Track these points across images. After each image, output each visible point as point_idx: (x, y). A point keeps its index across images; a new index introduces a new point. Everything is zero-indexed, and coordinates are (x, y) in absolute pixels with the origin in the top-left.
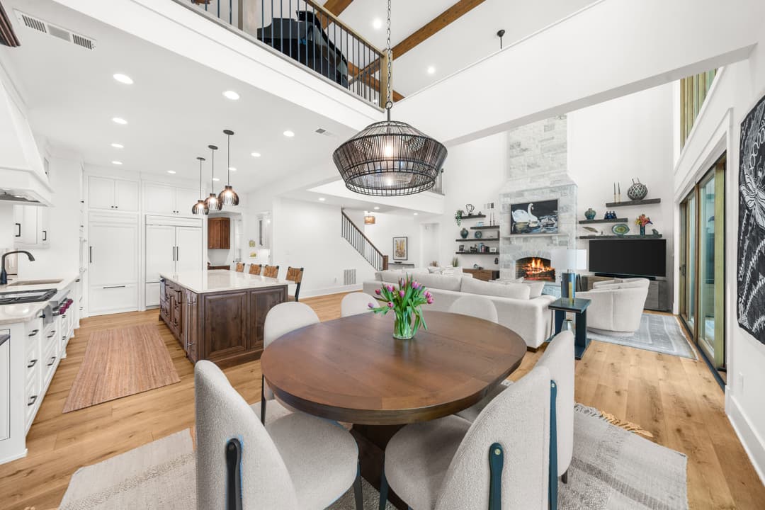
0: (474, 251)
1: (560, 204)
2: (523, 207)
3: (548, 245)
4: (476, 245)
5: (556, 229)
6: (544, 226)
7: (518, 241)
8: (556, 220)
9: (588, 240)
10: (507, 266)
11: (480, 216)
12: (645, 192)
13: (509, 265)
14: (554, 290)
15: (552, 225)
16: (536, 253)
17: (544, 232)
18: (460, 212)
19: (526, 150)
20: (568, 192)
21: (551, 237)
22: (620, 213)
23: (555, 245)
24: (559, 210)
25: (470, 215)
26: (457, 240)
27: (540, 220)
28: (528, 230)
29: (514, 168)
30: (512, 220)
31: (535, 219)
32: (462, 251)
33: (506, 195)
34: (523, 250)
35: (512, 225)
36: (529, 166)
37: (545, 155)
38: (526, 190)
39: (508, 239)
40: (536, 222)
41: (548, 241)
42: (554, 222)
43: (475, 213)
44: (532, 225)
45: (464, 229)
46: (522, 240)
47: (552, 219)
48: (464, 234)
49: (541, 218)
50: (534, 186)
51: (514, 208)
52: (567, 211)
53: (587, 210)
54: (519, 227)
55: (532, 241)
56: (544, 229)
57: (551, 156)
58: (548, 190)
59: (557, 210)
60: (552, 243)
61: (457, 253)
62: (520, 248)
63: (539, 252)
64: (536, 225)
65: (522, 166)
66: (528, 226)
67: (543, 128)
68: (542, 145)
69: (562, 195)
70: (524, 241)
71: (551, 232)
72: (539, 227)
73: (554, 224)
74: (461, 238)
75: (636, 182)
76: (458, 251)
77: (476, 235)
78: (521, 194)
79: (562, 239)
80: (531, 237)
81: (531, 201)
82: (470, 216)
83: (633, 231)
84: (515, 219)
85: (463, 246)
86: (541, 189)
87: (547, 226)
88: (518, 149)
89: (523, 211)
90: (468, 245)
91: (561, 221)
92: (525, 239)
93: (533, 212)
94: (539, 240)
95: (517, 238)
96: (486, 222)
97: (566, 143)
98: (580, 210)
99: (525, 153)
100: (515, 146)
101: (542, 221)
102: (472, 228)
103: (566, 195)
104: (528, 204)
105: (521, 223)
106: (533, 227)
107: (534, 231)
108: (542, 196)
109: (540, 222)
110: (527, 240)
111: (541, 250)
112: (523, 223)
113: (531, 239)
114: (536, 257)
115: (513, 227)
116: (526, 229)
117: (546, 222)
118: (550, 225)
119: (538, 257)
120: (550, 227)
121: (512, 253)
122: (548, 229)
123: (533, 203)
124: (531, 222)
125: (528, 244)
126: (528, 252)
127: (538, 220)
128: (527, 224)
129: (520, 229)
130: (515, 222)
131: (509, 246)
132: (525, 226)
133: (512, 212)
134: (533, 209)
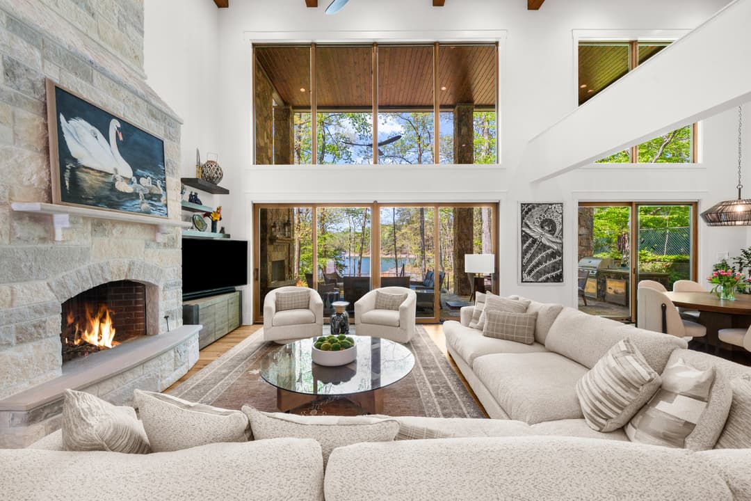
3: (147, 246)
8: (165, 189)
10: (32, 333)
12: (220, 178)
16: (126, 269)
20: (173, 133)
23: (159, 244)
24: (166, 166)
27: (138, 177)
28: (111, 198)
34: (93, 261)
38: (102, 70)
40: (130, 181)
41: (146, 235)
44: (122, 187)
46: (90, 227)
47: (158, 182)
49: (139, 171)
52: (172, 173)
54: (88, 180)
55: (116, 232)
56: (146, 206)
59: (164, 164)
60: (154, 241)
62: (84, 253)
63: (131, 264)
64: (129, 189)
66: (113, 185)
69: (166, 135)
70: (93, 232)
72: (135, 196)
73: (160, 196)
80: (115, 222)
81: (121, 115)
84: (74, 148)
87: (151, 197)
89: (96, 131)
92: (99, 224)
93: (122, 150)
94: (130, 230)
95: (74, 219)
101: (142, 180)
103: (171, 137)
105: (93, 169)
106: (125, 193)
107: (128, 204)
108: (135, 114)
109: (138, 182)
110: (105, 229)
111: (135, 259)
112: (101, 172)
113: (114, 226)
114: (123, 279)
115: (67, 175)
116: (108, 193)
117: (148, 188)
118: (155, 195)
119: (128, 278)
120: (155, 201)
121: (55, 272)
122: (152, 205)
123: (120, 120)
124: (119, 178)
125: (106, 240)
126: (106, 268)
127: (134, 176)
128: (111, 179)
129: (91, 187)
130: (75, 160)
131: (42, 246)
132: (104, 182)
133: (62, 118)
134: (121, 138)
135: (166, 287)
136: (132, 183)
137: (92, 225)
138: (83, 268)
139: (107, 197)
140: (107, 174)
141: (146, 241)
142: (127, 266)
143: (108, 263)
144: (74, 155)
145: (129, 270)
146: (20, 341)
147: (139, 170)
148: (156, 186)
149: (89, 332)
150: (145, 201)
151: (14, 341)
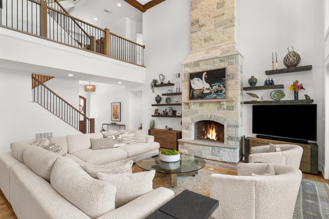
0: (166, 115)
1: (228, 72)
2: (198, 75)
3: (218, 110)
4: (166, 110)
5: (224, 95)
6: (215, 93)
7: (195, 106)
8: (224, 87)
9: (252, 105)
10: (187, 128)
11: (170, 84)
12: (298, 59)
13: (188, 127)
14: (221, 152)
15: (221, 91)
16: (209, 117)
17: (215, 98)
18: (155, 82)
19: (202, 26)
20: (234, 61)
21: (220, 102)
22: (277, 80)
23: (224, 109)
24: (227, 78)
25: (162, 83)
26: (153, 105)
29: (194, 42)
30: (191, 88)
31: (208, 86)
32: (157, 115)
33: (186, 65)
34: (199, 114)
35: (190, 92)
36: (205, 40)
37: (218, 29)
38: (202, 61)
39: (187, 104)
40: (208, 89)
41: (218, 106)
42: (223, 88)
43: (166, 82)
44: (206, 92)
45: (158, 96)
46: (198, 105)
47: (221, 86)
48: (158, 99)
50: (208, 56)
51: (192, 76)
52: (233, 78)
53: (250, 77)
54: (196, 93)
55: (206, 105)
56: (215, 95)
57: (222, 30)
58: (218, 60)
59: (225, 77)
60: (221, 107)
61: (153, 116)
62: (197, 112)
63: (211, 116)
64: (208, 91)
65: (201, 40)
66: (203, 92)
67: (216, 5)
68: (215, 21)
69: (229, 65)
70: (200, 106)
71: (220, 97)
72: (211, 93)
74: (156, 103)
75: (291, 50)
76: (154, 114)
77: (167, 100)
78: (197, 64)
79: (230, 104)
80: (205, 103)
81: (205, 70)
82: (162, 85)
83: (288, 97)
84: (193, 86)
85: (157, 110)
86: (213, 59)
87: (217, 92)
88: (197, 26)
89: (199, 79)
90: (161, 109)
91: (229, 88)
92: (201, 104)
93: (207, 80)
94: (211, 105)
95: (194, 103)
96: (174, 89)
97: (234, 18)
98: (244, 78)
99: (203, 29)
100: (195, 23)
101: (214, 87)
102: (163, 95)
103: (232, 64)
104: (202, 73)
105: (197, 90)
106: (207, 93)
107: (207, 97)
108: (214, 65)
109: (212, 88)
110: (202, 105)
111: (213, 114)
112: (199, 90)
113: (205, 104)
114: (209, 120)
115: (191, 93)
116: (201, 95)
117: (216, 89)
118: (219, 91)
119: (210, 120)
120: (219, 93)
121: (191, 116)
122: (218, 95)
123: (206, 72)
124: (205, 89)
125: (203, 108)
126: (203, 116)
127: (210, 87)
128: (202, 91)
129: (197, 94)
130: (193, 89)
131: (189, 110)
132: (200, 92)
133: (191, 80)
134: (206, 77)
135: (229, 126)
136: (209, 89)
137: (199, 104)
138: (197, 115)
139: (201, 96)
140: (201, 89)
141: (218, 108)
142: (210, 116)
143: (203, 115)
144: (193, 88)
145: (211, 117)
146: (185, 129)
147: (212, 84)
148: (220, 87)
149: (209, 134)
150: (215, 94)
151: (184, 129)
